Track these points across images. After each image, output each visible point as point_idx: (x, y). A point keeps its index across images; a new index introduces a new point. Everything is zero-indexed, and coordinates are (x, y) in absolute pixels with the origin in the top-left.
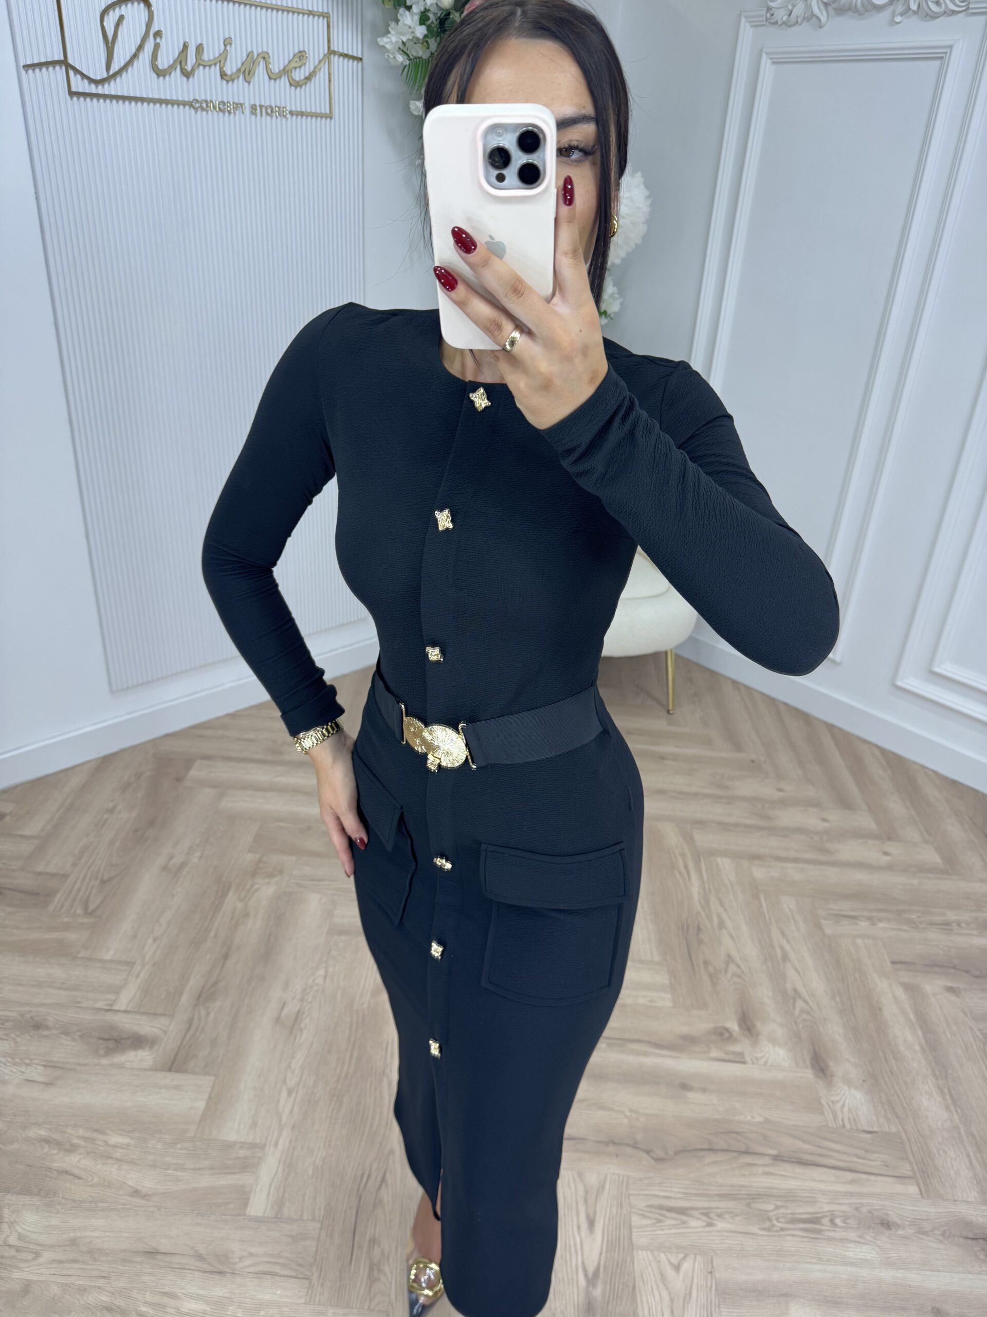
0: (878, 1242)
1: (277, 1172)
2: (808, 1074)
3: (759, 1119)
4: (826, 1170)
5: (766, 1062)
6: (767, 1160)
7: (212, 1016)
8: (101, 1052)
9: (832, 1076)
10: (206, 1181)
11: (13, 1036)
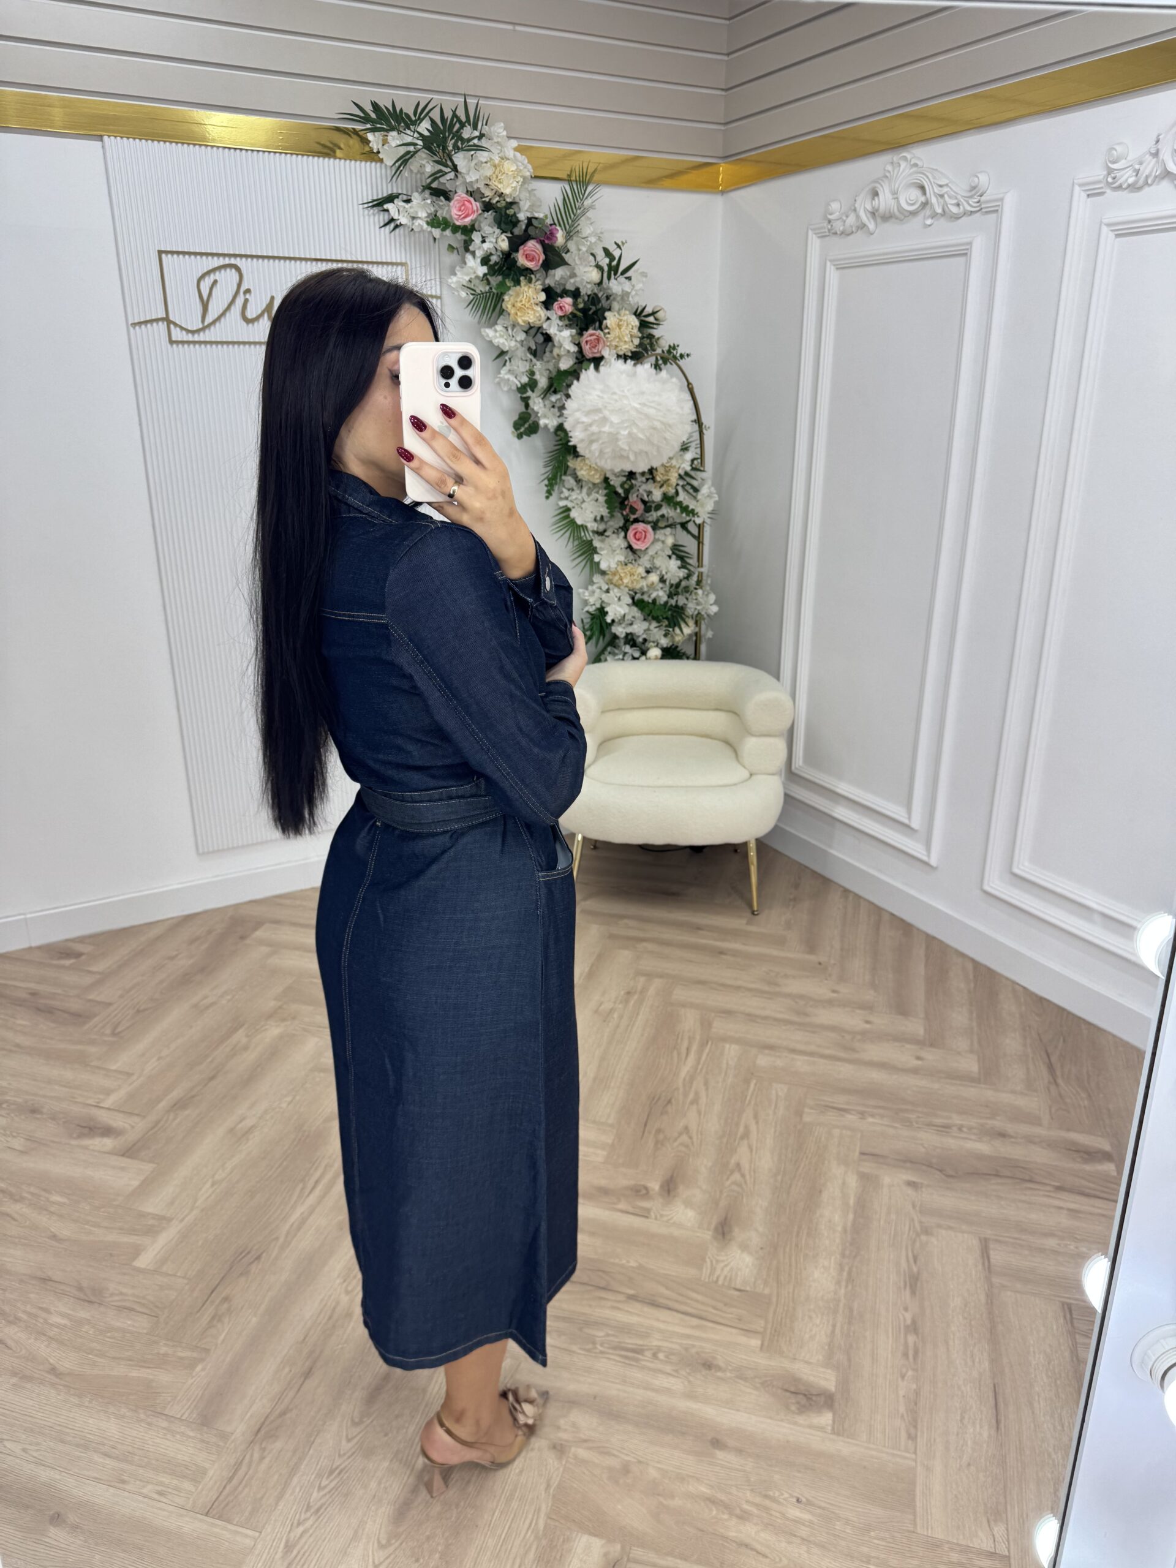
0: (691, 1379)
1: (172, 1239)
2: (708, 1235)
3: (633, 1264)
4: (675, 1314)
5: (669, 1220)
6: (621, 1298)
7: (176, 1122)
8: (75, 1135)
9: (730, 1240)
10: (111, 1237)
11: (12, 1115)
